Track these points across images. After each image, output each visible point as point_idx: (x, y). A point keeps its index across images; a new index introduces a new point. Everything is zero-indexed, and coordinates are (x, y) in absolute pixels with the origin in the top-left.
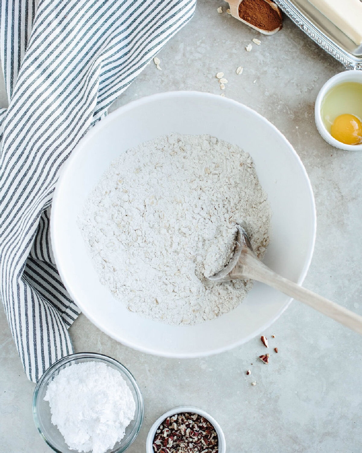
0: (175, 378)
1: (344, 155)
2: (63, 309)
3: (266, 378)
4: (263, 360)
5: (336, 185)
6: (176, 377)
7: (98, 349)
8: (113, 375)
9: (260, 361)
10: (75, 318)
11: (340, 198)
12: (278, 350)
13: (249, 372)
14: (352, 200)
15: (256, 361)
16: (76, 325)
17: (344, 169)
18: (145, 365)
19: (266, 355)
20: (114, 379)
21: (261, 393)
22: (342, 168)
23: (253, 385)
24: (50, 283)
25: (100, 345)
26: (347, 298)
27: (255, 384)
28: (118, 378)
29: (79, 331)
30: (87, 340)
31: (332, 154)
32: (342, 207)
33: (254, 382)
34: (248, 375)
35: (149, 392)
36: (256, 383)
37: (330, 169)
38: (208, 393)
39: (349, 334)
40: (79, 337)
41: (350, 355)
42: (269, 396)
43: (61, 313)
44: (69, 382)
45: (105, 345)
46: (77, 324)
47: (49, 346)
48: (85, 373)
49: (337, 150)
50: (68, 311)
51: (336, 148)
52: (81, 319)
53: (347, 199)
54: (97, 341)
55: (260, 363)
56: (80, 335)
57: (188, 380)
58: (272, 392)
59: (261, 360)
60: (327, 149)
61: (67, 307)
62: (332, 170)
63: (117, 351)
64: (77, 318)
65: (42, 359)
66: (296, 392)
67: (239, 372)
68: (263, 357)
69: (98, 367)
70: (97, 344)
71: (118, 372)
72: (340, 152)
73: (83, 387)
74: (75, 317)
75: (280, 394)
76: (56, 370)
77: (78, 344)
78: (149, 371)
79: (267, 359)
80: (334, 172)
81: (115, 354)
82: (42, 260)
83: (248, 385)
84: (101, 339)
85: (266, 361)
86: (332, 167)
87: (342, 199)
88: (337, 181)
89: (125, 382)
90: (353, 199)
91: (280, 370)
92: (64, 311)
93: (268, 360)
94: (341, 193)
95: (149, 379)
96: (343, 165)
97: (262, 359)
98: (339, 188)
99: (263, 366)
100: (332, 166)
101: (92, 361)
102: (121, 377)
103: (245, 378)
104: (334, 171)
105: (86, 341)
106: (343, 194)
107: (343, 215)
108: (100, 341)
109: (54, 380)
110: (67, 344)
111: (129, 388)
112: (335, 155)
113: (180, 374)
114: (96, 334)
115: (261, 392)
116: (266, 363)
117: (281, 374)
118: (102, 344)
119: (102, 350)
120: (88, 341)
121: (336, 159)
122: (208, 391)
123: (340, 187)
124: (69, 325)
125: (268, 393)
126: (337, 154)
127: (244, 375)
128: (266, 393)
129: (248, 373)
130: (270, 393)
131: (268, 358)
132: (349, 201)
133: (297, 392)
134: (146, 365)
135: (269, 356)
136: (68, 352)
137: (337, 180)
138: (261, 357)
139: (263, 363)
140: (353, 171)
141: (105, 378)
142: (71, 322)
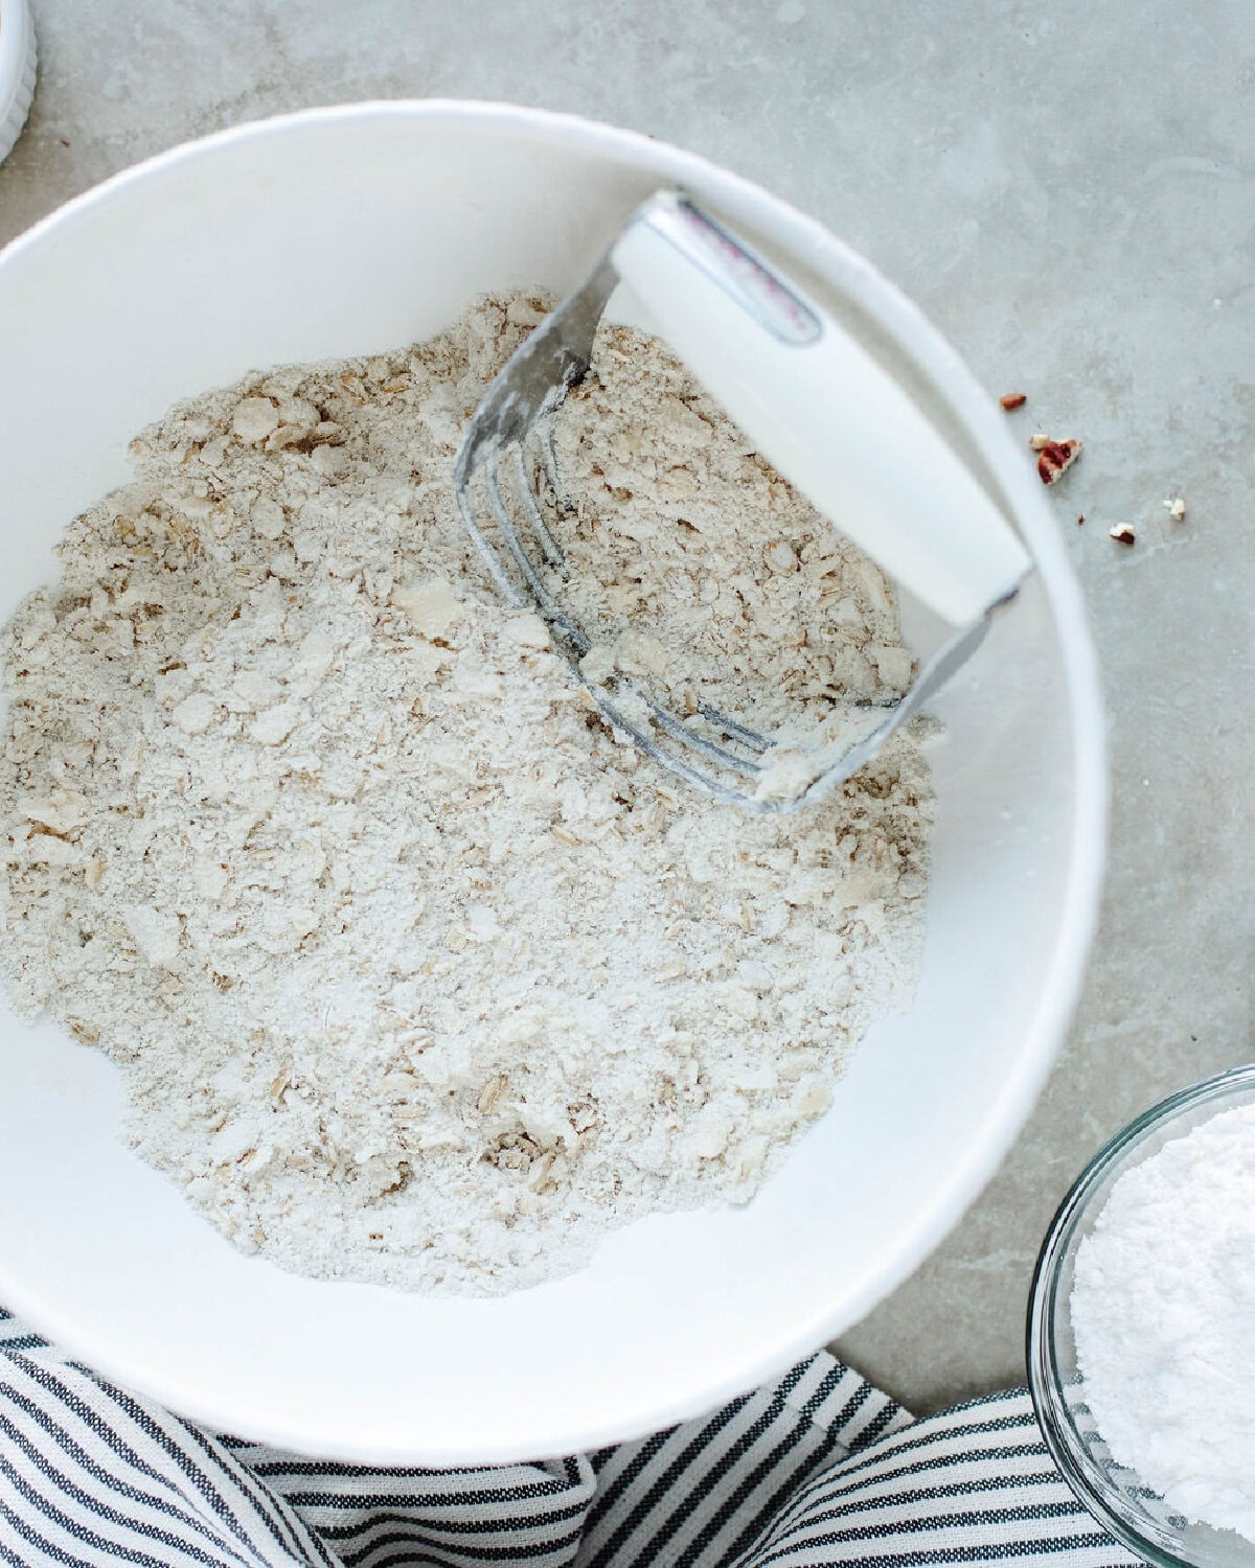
0: (1152, 895)
1: (61, 83)
2: (812, 1440)
3: (1148, 448)
4: (1059, 464)
5: (205, 117)
6: (1144, 890)
7: (1010, 1269)
8: (1139, 1203)
9: (1067, 482)
10: (859, 1381)
11: (268, 96)
12: (1012, 392)
13: (1119, 535)
14: (278, 40)
15: (1066, 498)
16: (893, 1378)
17: (127, 82)
18: (1090, 1044)
19: (1038, 451)
20: (1155, 1201)
21: (1223, 474)
22: (126, 91)
23: (1183, 515)
24: (691, 1503)
25: (990, 1258)
26: (756, 60)
27: (1177, 507)
28: (1150, 1178)
29: (920, 1359)
30: (967, 1321)
31: (57, 142)
32: (311, 86)
33: (1170, 509)
34: (1136, 541)
35: (1219, 1023)
36: (1173, 497)
37: (128, 148)
38: (1223, 732)
39: (932, 47)
40: (952, 1361)
41: (1032, 41)
42: (1236, 437)
43: (837, 1453)
44: (1173, 1422)
45: (988, 1235)
46: (887, 1370)
47: (993, 1517)
48: (1126, 1340)
49: (39, 116)
50: (824, 1417)
51: (29, 118)
52: (864, 1350)
53: (273, 66)
54: (972, 1273)
55: (1072, 480)
56: (945, 1358)
57: (1160, 831)
58: (1217, 419)
59: (1063, 474)
60: (34, 164)
61: (805, 1423)
62: (136, 138)
63: (1018, 1179)
64: (860, 1371)
65: (1060, 1549)
66: (1217, 302)
67: (1117, 584)
68: (1050, 466)
69: (1096, 1278)
70: (984, 1276)
71: (1121, 1179)
72: (49, 104)
73: (1194, 1354)
74: (852, 1381)
75: (1230, 380)
76: (1109, 1481)
77: (984, 1368)
78: (1115, 1022)
79: (1056, 446)
80: (144, 131)
81: (1032, 1189)
82: (576, 1544)
83: (1186, 540)
84: (962, 1257)
85: (1065, 450)
86: (121, 142)
87: (272, 88)
88: (188, 115)
89: (1168, 1144)
90: (272, 36)
91: (1107, 383)
92: (824, 1437)
93: (1061, 441)
94: (243, 96)
95: (1154, 1023)
96: (111, 87)
97: (1055, 473)
98: (223, 105)
99: (1091, 467)
100: (112, 141)
101: (1067, 1305)
102: (1145, 1164)
103: (1151, 551)
104: (139, 129)
105: (971, 1328)
106: (249, 83)
107: (353, 82)
108: (970, 1261)
109: (1159, 1493)
110: (984, 1427)
111: (1200, 1125)
112: (62, 127)
113: (1130, 871)
114: (935, 1279)
115: (1216, 474)
116: (1074, 452)
117: (1130, 380)
118: (984, 1252)
119: (1012, 1249)
120: (970, 1316)
121: (81, 123)
122: (1216, 732)
123: (217, 101)
124: (895, 1412)
125: (1223, 440)
126: (55, 118)
127: (1135, 558)
128: (1222, 449)
129: (1127, 539)
130: (1224, 429)
131: (1052, 440)
132: (281, 53)
133: (1220, 297)
134: (1087, 1038)
135: (1040, 437)
136: (1024, 1420)
137: (183, 116)
138: (1045, 475)
139: (1078, 467)
140: (138, 35)
141: (1151, 1246)
142: (877, 1400)
